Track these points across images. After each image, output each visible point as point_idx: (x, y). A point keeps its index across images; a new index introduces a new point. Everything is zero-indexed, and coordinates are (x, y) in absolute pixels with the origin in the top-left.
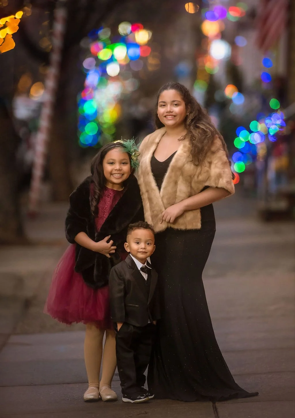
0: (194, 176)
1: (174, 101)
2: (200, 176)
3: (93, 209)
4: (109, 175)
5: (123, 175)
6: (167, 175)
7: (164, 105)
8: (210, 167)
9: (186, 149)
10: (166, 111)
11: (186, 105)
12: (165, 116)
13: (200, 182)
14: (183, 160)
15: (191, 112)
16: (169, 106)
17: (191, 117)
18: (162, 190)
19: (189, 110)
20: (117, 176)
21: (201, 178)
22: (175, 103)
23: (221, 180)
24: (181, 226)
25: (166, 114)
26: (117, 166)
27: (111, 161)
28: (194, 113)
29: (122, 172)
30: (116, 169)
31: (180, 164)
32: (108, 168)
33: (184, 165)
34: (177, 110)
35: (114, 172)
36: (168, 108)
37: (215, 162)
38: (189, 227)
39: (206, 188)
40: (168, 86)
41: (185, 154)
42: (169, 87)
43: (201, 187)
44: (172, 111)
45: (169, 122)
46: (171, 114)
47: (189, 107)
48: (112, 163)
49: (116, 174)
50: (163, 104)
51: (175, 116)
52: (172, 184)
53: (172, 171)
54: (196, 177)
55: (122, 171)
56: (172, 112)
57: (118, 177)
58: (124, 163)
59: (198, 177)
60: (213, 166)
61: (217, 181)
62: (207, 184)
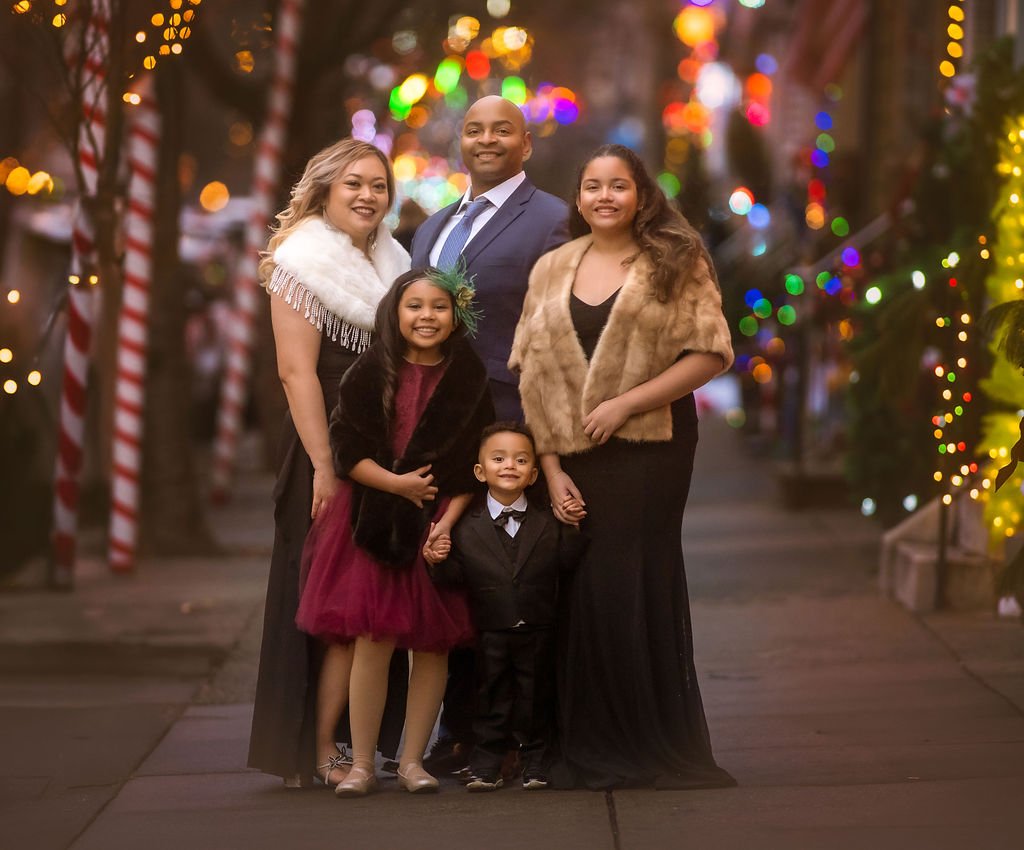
0: (663, 329)
1: (617, 180)
2: (674, 329)
3: (386, 404)
4: (410, 330)
5: (438, 330)
6: (607, 328)
7: (596, 186)
8: (694, 312)
9: (643, 277)
10: (599, 199)
11: (639, 190)
12: (596, 210)
13: (673, 342)
14: (639, 299)
15: (647, 206)
16: (605, 188)
17: (647, 216)
18: (594, 360)
19: (643, 202)
20: (425, 332)
21: (676, 334)
22: (619, 183)
23: (716, 337)
24: (633, 434)
25: (598, 205)
26: (426, 312)
27: (414, 303)
28: (652, 208)
29: (435, 325)
30: (422, 317)
31: (633, 306)
32: (407, 315)
33: (641, 309)
34: (621, 197)
35: (420, 324)
36: (604, 193)
37: (702, 303)
38: (650, 437)
39: (685, 354)
40: (604, 149)
41: (642, 286)
42: (606, 152)
43: (676, 352)
44: (611, 198)
45: (603, 220)
46: (608, 204)
47: (644, 195)
48: (416, 307)
49: (423, 327)
50: (593, 184)
51: (616, 210)
52: (617, 348)
53: (618, 321)
54: (666, 333)
55: (436, 322)
56: (611, 201)
57: (427, 334)
58: (439, 308)
59: (670, 331)
60: (699, 310)
61: (709, 340)
62: (688, 346)
